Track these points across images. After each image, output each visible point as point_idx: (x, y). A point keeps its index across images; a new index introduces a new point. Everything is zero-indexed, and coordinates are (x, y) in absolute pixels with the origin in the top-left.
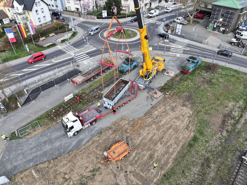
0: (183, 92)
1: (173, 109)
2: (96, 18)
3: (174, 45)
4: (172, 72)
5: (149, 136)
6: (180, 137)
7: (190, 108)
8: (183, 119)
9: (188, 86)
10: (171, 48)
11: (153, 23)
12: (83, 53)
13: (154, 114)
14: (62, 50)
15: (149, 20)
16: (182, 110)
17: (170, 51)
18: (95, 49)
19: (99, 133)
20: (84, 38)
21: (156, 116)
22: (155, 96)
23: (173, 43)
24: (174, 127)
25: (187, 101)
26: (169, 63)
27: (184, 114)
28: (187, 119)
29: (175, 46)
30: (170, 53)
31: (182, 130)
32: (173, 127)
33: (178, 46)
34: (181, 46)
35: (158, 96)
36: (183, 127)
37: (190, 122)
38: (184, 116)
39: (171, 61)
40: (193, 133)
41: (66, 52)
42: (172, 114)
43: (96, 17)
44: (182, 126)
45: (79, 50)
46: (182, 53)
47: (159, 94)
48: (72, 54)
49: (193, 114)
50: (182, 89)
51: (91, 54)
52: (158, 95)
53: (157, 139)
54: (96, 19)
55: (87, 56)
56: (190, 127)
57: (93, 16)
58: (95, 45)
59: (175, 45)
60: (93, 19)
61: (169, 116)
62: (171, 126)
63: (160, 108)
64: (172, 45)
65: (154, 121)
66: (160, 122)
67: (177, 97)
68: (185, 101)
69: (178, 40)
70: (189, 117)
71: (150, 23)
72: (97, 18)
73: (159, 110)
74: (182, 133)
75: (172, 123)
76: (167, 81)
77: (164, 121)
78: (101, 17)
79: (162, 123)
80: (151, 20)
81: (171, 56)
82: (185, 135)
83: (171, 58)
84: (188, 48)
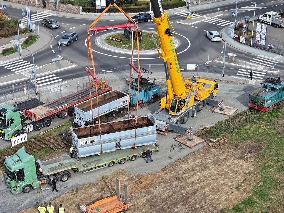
0: (246, 139)
1: (218, 163)
2: (81, 11)
3: (248, 65)
4: (231, 108)
5: (164, 195)
6: (220, 198)
7: (252, 161)
8: (234, 177)
9: (258, 130)
10: (240, 70)
11: (210, 22)
12: (49, 72)
13: (181, 169)
14: (5, 67)
15: (203, 16)
16: (235, 164)
17: (237, 74)
18: (74, 66)
19: (73, 190)
20: (51, 47)
21: (183, 170)
22: (188, 143)
23: (248, 60)
24: (214, 185)
25: (250, 152)
26: (230, 94)
27: (237, 169)
28: (242, 176)
29: (251, 66)
30: (235, 77)
31: (227, 189)
32: (212, 185)
33: (257, 67)
34: (263, 67)
35: (194, 144)
36: (231, 186)
37: (245, 180)
38: (236, 172)
39: (234, 91)
40: (247, 194)
41: (12, 70)
42: (215, 169)
43: (81, 8)
44: (229, 184)
45: (40, 67)
46: (262, 78)
47: (197, 140)
48: (25, 74)
49: (255, 170)
50: (245, 135)
51: (65, 76)
52: (194, 142)
53: (179, 199)
54: (81, 13)
55: (57, 77)
56: (243, 187)
57: (73, 7)
58: (74, 60)
59: (251, 64)
60: (73, 12)
61: (208, 171)
62: (208, 185)
63: (194, 160)
64: (244, 64)
65: (177, 176)
66: (189, 178)
67: (231, 146)
68: (245, 152)
69: (260, 56)
70: (246, 174)
71: (203, 22)
72: (84, 10)
73: (191, 163)
74: (227, 193)
75: (210, 180)
76: (219, 122)
77: (198, 177)
78: (92, 7)
79: (193, 179)
80: (208, 18)
81: (236, 83)
82: (231, 196)
83: (236, 85)
84: (277, 70)
